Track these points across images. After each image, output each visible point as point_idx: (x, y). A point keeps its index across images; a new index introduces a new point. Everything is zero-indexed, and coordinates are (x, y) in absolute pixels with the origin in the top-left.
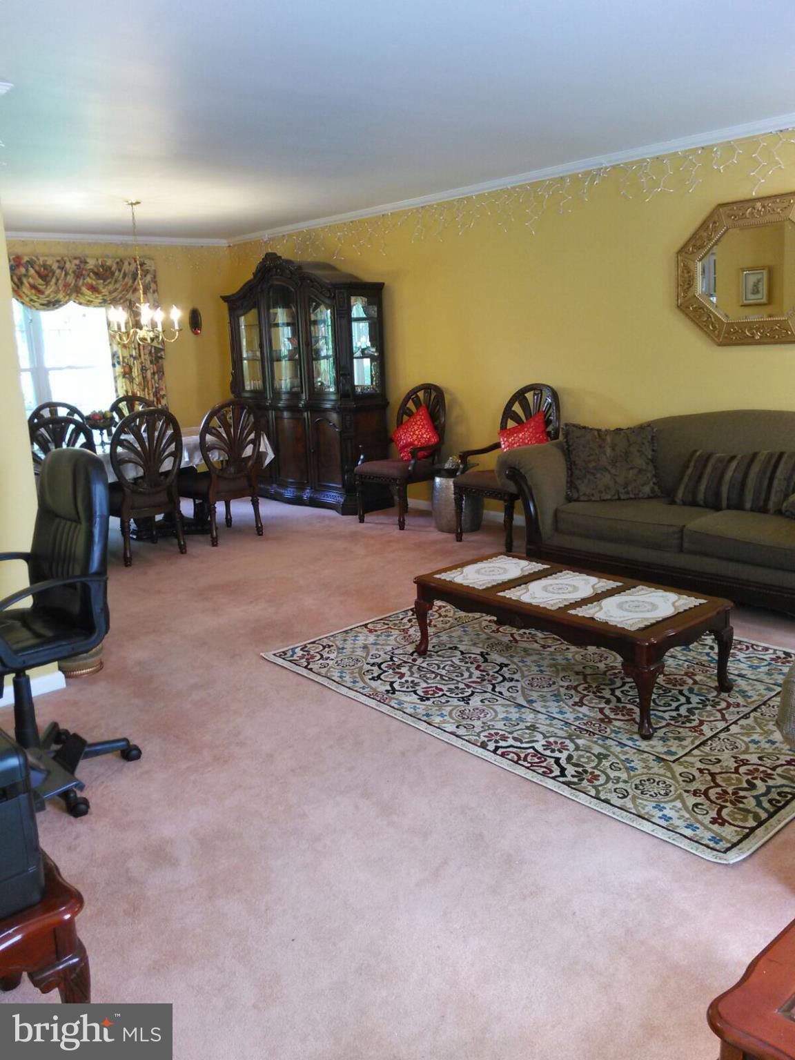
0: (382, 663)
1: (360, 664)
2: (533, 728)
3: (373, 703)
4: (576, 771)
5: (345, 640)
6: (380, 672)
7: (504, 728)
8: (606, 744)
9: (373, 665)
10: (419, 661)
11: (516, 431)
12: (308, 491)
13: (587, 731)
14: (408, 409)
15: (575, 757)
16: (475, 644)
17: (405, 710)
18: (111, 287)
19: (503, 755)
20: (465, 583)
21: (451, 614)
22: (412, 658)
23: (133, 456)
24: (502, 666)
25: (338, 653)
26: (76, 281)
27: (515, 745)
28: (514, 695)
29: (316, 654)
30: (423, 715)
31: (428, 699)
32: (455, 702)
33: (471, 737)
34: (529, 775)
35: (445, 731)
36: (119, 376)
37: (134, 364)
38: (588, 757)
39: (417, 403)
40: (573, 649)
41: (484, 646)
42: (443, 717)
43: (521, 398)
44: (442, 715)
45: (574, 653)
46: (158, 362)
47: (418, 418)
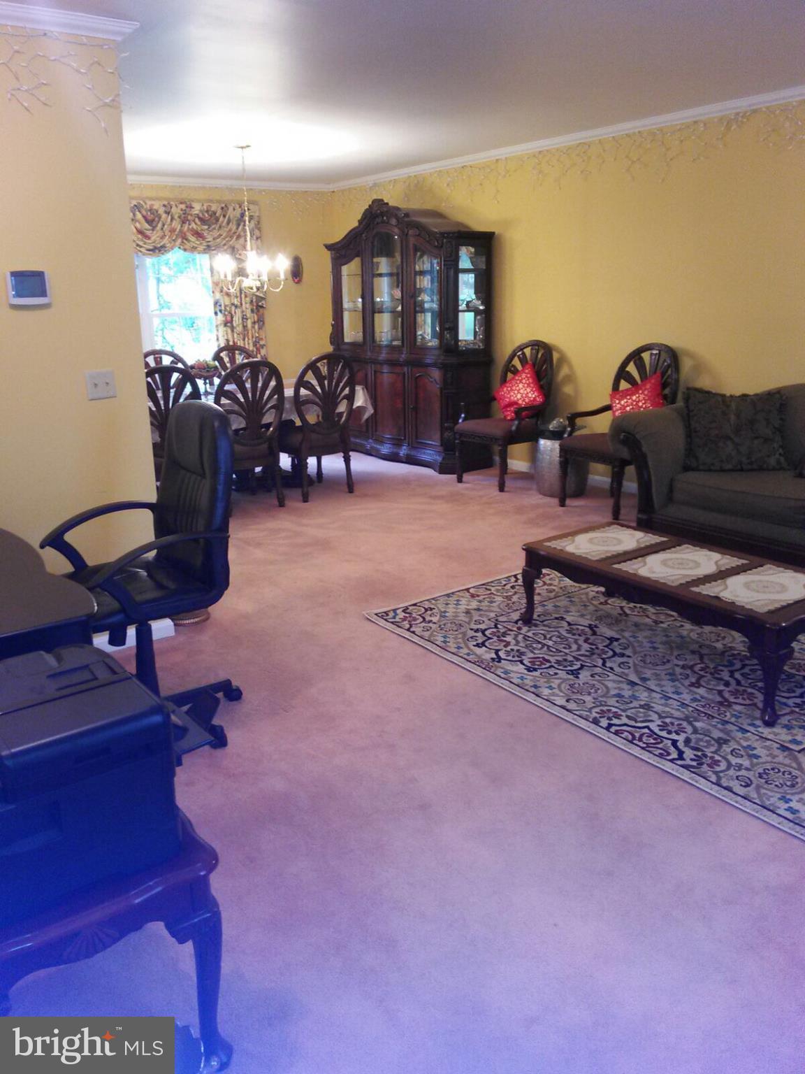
0: (486, 630)
1: (463, 630)
2: (647, 707)
3: (479, 671)
4: (695, 755)
5: (447, 604)
6: (485, 638)
7: (617, 705)
8: (726, 729)
9: (477, 631)
10: (525, 629)
11: (629, 393)
12: (405, 447)
13: (705, 713)
14: (513, 366)
15: (693, 741)
16: (582, 616)
17: (511, 680)
18: (216, 233)
19: (617, 733)
20: (578, 552)
21: (556, 583)
22: (517, 626)
23: (236, 408)
24: (612, 640)
25: (441, 616)
26: (182, 226)
27: (630, 724)
28: (626, 671)
29: (418, 617)
30: (531, 686)
31: (535, 670)
32: (562, 674)
33: (582, 712)
34: (645, 756)
35: (555, 704)
36: (221, 324)
37: (235, 312)
38: (707, 741)
39: (523, 360)
40: (688, 626)
41: (591, 618)
42: (551, 689)
43: (637, 358)
44: (551, 688)
45: (688, 629)
46: (258, 311)
47: (524, 376)
